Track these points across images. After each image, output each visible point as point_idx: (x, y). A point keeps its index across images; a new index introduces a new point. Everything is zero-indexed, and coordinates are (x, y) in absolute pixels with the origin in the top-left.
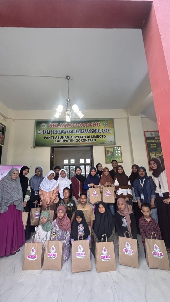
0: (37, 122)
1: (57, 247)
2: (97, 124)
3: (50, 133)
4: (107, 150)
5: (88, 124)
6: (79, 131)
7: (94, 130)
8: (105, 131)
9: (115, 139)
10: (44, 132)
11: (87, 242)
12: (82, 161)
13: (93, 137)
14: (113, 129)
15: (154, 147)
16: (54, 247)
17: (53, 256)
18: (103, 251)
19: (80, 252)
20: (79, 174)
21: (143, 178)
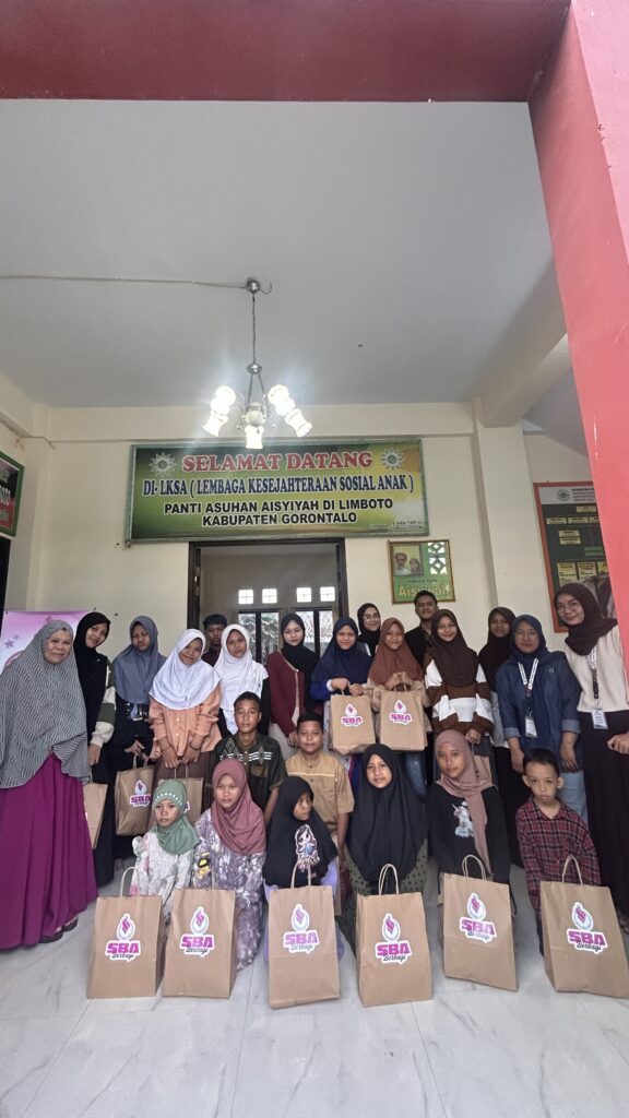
0: (138, 450)
1: (214, 912)
2: (361, 459)
3: (185, 493)
4: (398, 554)
5: (328, 458)
6: (293, 485)
7: (349, 478)
8: (388, 481)
9: (426, 514)
10: (165, 489)
11: (324, 892)
12: (303, 595)
13: (344, 505)
14: (419, 475)
15: (571, 542)
16: (203, 913)
17: (201, 945)
18: (384, 926)
19: (298, 932)
20: (294, 644)
21: (532, 656)
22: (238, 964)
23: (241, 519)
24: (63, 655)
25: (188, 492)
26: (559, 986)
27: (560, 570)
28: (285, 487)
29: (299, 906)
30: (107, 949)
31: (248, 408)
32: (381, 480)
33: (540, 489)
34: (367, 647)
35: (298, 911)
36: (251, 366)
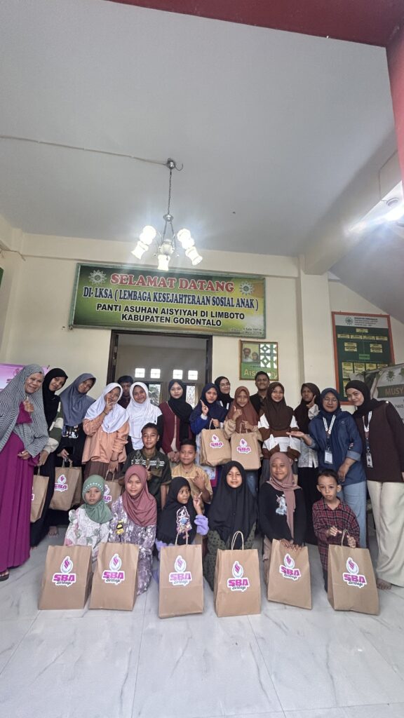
0: (82, 267)
1: (125, 557)
2: (227, 287)
3: (111, 297)
4: (246, 349)
5: (206, 284)
6: (182, 299)
7: (218, 298)
8: (243, 303)
9: (265, 325)
10: (98, 294)
11: (196, 550)
12: (178, 374)
13: (214, 315)
14: (262, 300)
15: (351, 350)
16: (118, 558)
17: (116, 577)
18: (234, 568)
19: (179, 573)
20: (177, 397)
21: (332, 414)
22: (138, 591)
23: (147, 318)
24: (35, 388)
25: (114, 297)
26: (336, 607)
27: (343, 367)
28: (177, 300)
29: (179, 557)
30: (54, 578)
31: (163, 243)
32: (238, 301)
33: (336, 316)
34: (221, 402)
35: (179, 559)
36: (166, 215)
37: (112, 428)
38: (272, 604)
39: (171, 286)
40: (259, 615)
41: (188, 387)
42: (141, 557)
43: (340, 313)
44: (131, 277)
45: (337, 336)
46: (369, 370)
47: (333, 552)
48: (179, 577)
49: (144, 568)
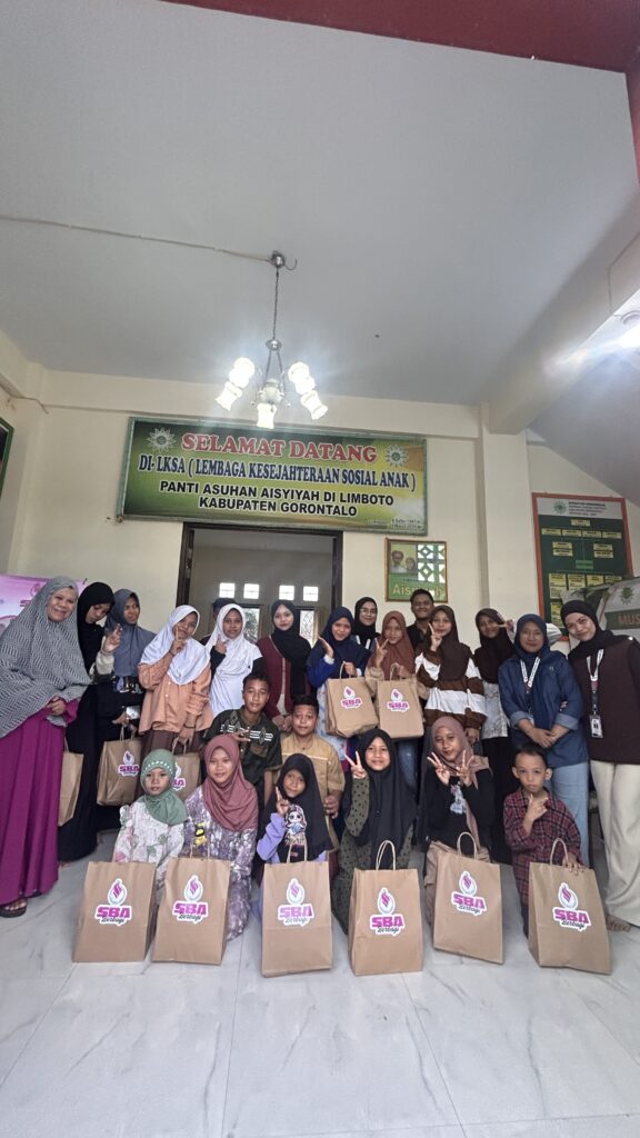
0: (137, 423)
1: (209, 879)
2: (365, 452)
3: (183, 471)
4: (396, 552)
5: (333, 449)
6: (294, 473)
7: (351, 471)
8: (391, 479)
9: (426, 514)
10: (162, 466)
11: (321, 868)
12: (286, 592)
13: (345, 498)
14: (421, 475)
15: (564, 554)
16: (197, 882)
17: (194, 911)
18: (380, 900)
19: (293, 905)
20: (285, 629)
21: (534, 655)
22: (229, 934)
23: (239, 503)
24: (65, 612)
25: (187, 471)
26: (542, 961)
27: (551, 580)
28: (286, 475)
29: (294, 881)
30: (97, 913)
31: (265, 384)
32: (383, 476)
33: (539, 499)
34: (358, 637)
35: (294, 884)
36: (270, 341)
37: (186, 676)
38: (440, 954)
39: (277, 453)
40: (419, 974)
41: (303, 613)
42: (233, 880)
43: (546, 496)
44: (214, 439)
45: (541, 532)
46: (592, 586)
47: (537, 872)
48: (293, 912)
49: (239, 897)
